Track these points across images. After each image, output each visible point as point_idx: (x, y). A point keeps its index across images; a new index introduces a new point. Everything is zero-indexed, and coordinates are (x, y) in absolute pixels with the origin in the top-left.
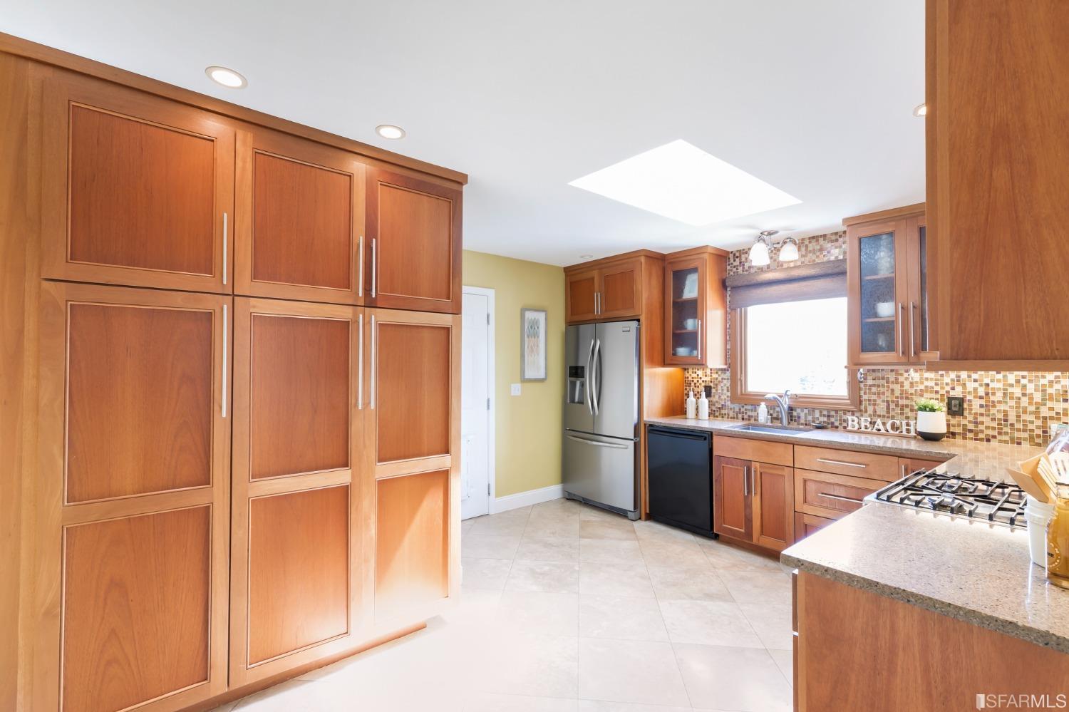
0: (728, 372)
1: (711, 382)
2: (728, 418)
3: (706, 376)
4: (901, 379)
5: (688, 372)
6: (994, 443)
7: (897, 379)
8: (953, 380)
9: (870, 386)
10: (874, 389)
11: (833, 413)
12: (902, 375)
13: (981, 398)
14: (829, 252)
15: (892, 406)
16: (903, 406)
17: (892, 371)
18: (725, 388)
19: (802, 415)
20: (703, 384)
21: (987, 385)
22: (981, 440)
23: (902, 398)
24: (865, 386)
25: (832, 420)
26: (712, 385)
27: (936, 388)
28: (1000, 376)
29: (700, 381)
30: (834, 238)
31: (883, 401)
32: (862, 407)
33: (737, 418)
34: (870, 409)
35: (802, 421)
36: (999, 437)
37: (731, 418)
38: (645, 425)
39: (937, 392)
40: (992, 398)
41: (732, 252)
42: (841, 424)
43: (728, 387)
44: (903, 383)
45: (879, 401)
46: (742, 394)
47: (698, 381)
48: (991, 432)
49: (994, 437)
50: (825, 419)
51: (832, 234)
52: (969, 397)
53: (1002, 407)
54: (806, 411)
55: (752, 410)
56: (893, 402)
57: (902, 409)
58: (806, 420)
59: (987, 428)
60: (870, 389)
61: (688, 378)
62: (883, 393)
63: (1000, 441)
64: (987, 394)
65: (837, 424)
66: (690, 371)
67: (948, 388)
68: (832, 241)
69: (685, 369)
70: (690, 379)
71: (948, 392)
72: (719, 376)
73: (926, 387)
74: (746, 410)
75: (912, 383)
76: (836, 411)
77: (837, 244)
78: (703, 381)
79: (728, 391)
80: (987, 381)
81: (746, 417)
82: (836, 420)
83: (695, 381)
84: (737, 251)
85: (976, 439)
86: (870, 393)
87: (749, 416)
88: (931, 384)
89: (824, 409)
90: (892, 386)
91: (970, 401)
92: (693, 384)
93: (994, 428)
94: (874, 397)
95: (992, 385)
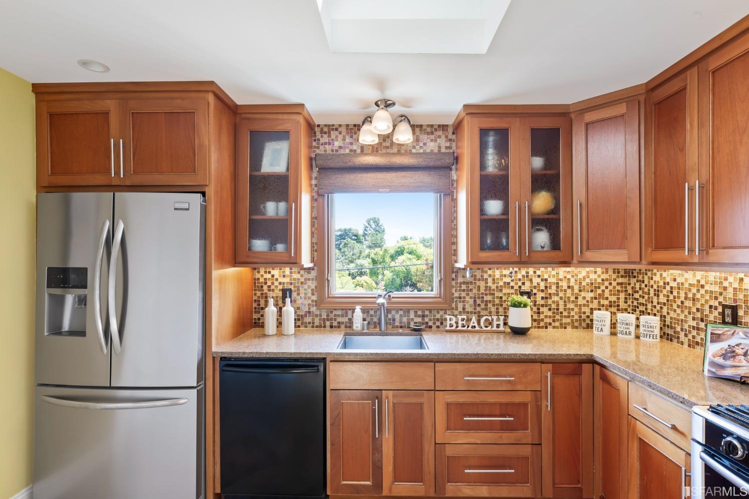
0: (313, 272)
1: (291, 284)
2: (313, 327)
3: (284, 276)
4: (486, 276)
5: (259, 272)
6: (550, 329)
7: (482, 276)
8: (523, 276)
9: (461, 283)
10: (464, 287)
11: (427, 313)
12: (486, 272)
13: (542, 291)
14: (425, 144)
15: (478, 302)
16: (486, 301)
17: (479, 269)
18: (309, 291)
19: (397, 317)
20: (281, 287)
21: (546, 280)
22: (542, 327)
23: (486, 295)
24: (457, 283)
25: (426, 320)
26: (292, 287)
27: (512, 284)
28: (554, 273)
29: (276, 283)
30: (429, 130)
31: (471, 298)
32: (454, 305)
33: (325, 327)
34: (460, 306)
35: (397, 324)
36: (553, 324)
37: (317, 327)
38: (214, 358)
39: (512, 287)
40: (550, 291)
41: (318, 126)
42: (434, 323)
43: (312, 290)
44: (487, 279)
45: (467, 299)
46: (329, 297)
47: (273, 283)
48: (548, 320)
49: (550, 324)
50: (419, 320)
51: (428, 126)
52: (535, 291)
53: (555, 298)
54: (401, 312)
55: (342, 316)
56: (479, 298)
57: (486, 305)
58: (401, 322)
59: (546, 317)
60: (461, 287)
61: (258, 279)
62: (471, 290)
63: (554, 327)
64: (546, 287)
65: (430, 323)
66: (262, 271)
67: (520, 284)
68: (428, 134)
69: (255, 269)
70: (262, 280)
71: (520, 287)
72: (302, 276)
73: (505, 283)
74: (335, 315)
75: (494, 280)
76: (430, 311)
77: (432, 137)
78: (280, 283)
79: (313, 294)
80: (546, 276)
81: (335, 324)
82: (430, 320)
83: (269, 283)
84: (326, 125)
85: (539, 327)
86: (460, 290)
87: (339, 323)
88: (507, 280)
89: (419, 310)
90: (478, 283)
91: (535, 294)
92: (265, 287)
93: (550, 317)
94: (463, 294)
95: (549, 280)
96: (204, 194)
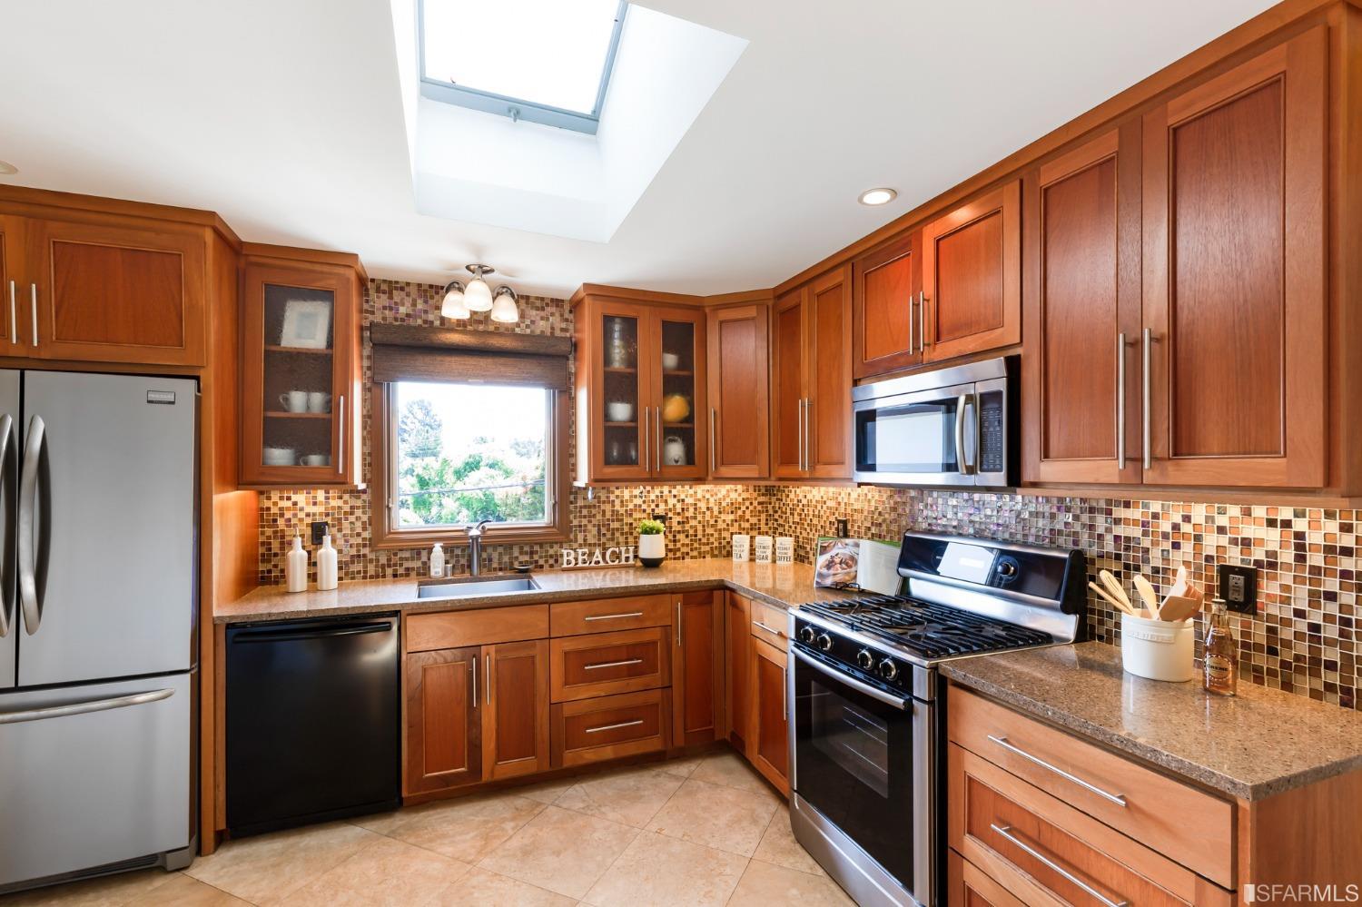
0: (364, 497)
1: (327, 515)
2: (365, 578)
3: (315, 504)
4: (612, 497)
5: (269, 498)
6: (688, 560)
7: (608, 497)
8: (657, 496)
9: (581, 507)
10: (585, 512)
11: (537, 548)
12: (613, 493)
13: (679, 514)
14: (533, 322)
15: (603, 530)
16: (613, 529)
17: (603, 488)
18: (359, 524)
19: (495, 556)
20: (309, 520)
21: (683, 500)
22: (678, 558)
23: (613, 521)
24: (576, 507)
25: (536, 557)
26: (329, 520)
27: (644, 507)
28: (691, 492)
29: (301, 515)
30: (538, 303)
31: (594, 526)
32: (572, 536)
33: (384, 576)
34: (580, 537)
35: (495, 565)
36: (691, 554)
37: (371, 577)
38: (215, 625)
39: (644, 511)
40: (687, 514)
41: (373, 280)
42: (546, 561)
43: (364, 523)
44: (613, 501)
45: (590, 527)
46: (390, 533)
47: (295, 515)
48: (684, 550)
49: (688, 554)
50: (526, 558)
51: (537, 298)
52: (670, 515)
53: (693, 523)
54: (500, 550)
55: (413, 559)
56: (604, 525)
57: (613, 534)
58: (500, 563)
59: (683, 545)
60: (580, 512)
61: (269, 509)
62: (594, 516)
63: (692, 557)
64: (683, 509)
65: (541, 562)
66: (275, 496)
67: (653, 506)
68: (537, 309)
69: (261, 493)
70: (274, 510)
71: (653, 510)
72: (346, 502)
73: (635, 505)
74: (401, 559)
75: (622, 502)
76: (541, 545)
77: (542, 314)
78: (308, 515)
79: (364, 529)
80: (682, 497)
81: (401, 571)
82: (541, 557)
83: (288, 515)
84: (385, 281)
85: (675, 559)
86: (580, 517)
87: (407, 569)
88: (638, 501)
89: (526, 544)
90: (603, 507)
91: (671, 518)
92: (281, 522)
93: (687, 545)
94: (584, 521)
95: (687, 501)
96: (197, 378)
